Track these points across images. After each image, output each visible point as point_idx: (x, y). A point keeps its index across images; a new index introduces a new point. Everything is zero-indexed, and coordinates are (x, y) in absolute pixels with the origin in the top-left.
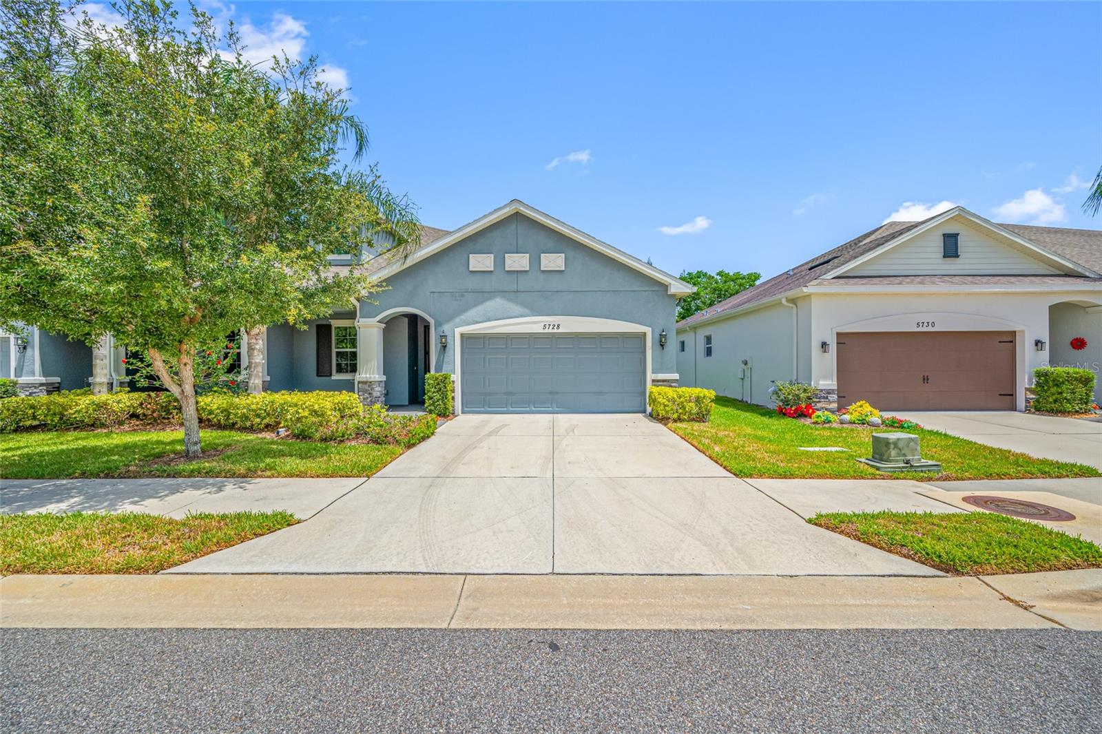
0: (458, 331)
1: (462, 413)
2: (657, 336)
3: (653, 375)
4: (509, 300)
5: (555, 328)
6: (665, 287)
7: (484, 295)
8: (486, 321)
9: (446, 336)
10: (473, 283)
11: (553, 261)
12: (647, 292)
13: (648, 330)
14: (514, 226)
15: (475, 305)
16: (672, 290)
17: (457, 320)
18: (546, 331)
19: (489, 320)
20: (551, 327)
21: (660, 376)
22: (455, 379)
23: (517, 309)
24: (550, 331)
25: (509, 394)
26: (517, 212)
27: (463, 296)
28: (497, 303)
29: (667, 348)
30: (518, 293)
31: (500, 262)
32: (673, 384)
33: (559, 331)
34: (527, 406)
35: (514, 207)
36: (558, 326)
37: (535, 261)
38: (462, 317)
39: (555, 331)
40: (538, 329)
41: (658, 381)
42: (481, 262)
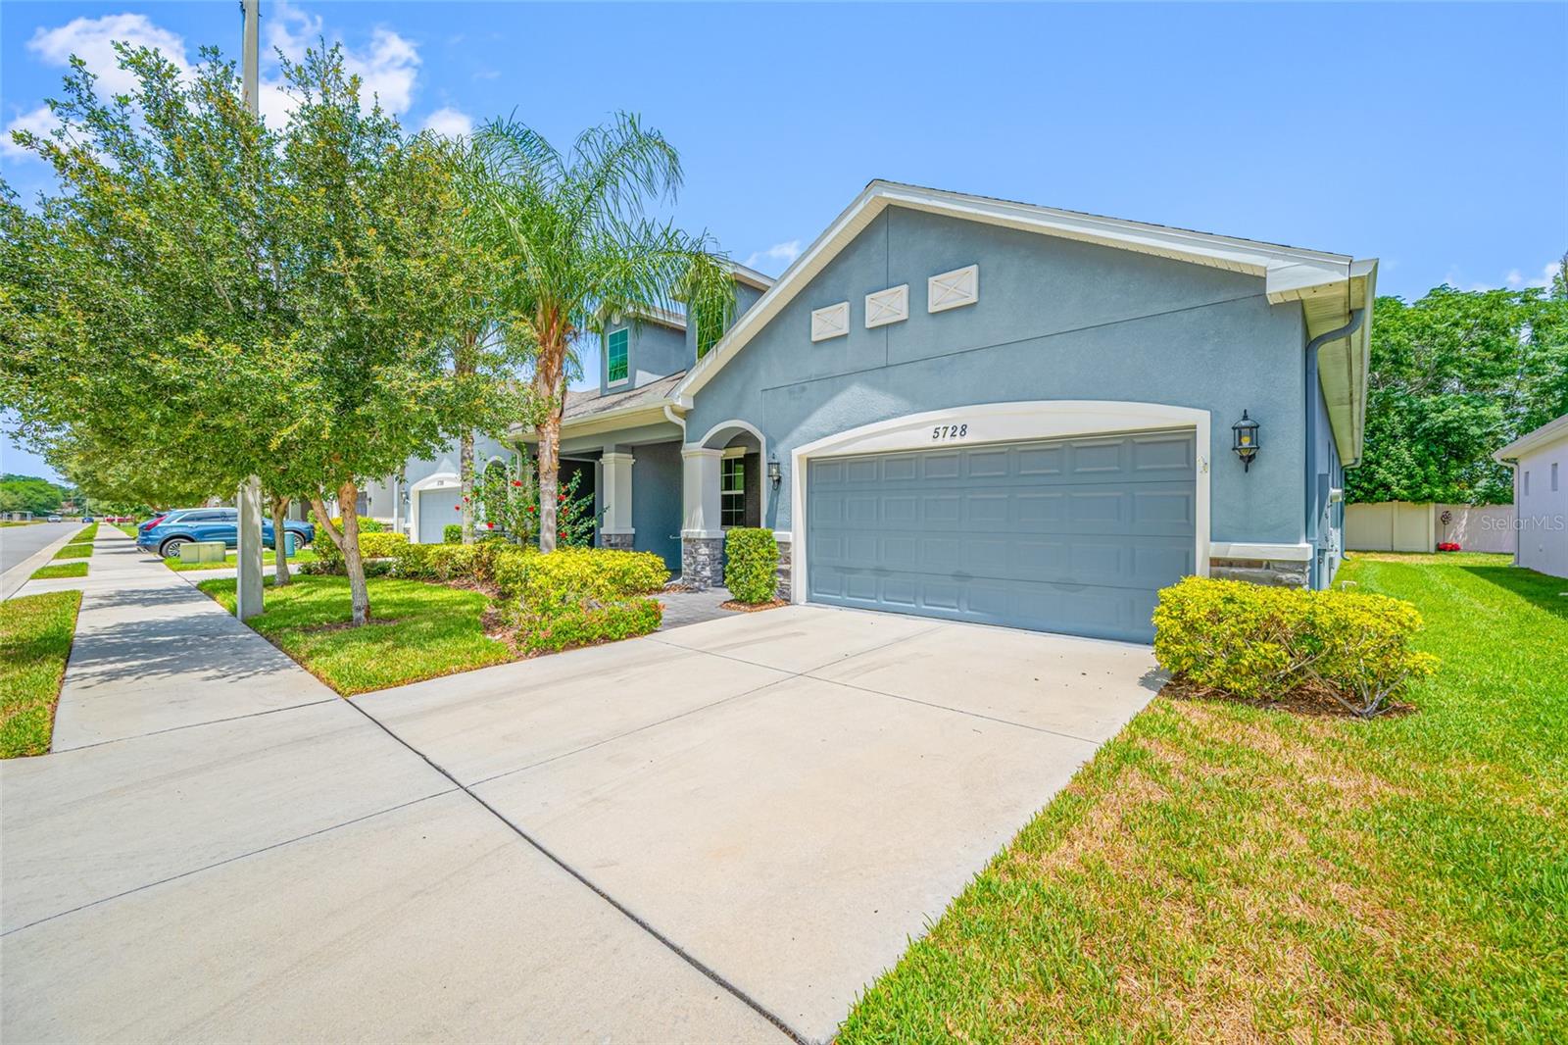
0: (796, 453)
1: (810, 600)
2: (1229, 436)
3: (1213, 544)
4: (874, 385)
5: (958, 433)
6: (1255, 283)
7: (834, 382)
8: (836, 432)
9: (778, 464)
10: (816, 364)
11: (954, 287)
12: (1195, 313)
13: (1201, 419)
14: (882, 235)
15: (821, 404)
16: (1275, 290)
17: (795, 435)
18: (940, 442)
19: (841, 429)
20: (950, 431)
21: (1237, 550)
22: (791, 540)
23: (884, 401)
24: (948, 441)
25: (880, 571)
26: (889, 206)
27: (804, 389)
28: (855, 395)
29: (1263, 468)
30: (890, 369)
31: (858, 314)
32: (1284, 576)
33: (967, 440)
34: (912, 600)
35: (872, 197)
36: (964, 429)
37: (918, 297)
38: (803, 428)
39: (958, 440)
40: (922, 439)
41: (1231, 563)
42: (830, 321)
